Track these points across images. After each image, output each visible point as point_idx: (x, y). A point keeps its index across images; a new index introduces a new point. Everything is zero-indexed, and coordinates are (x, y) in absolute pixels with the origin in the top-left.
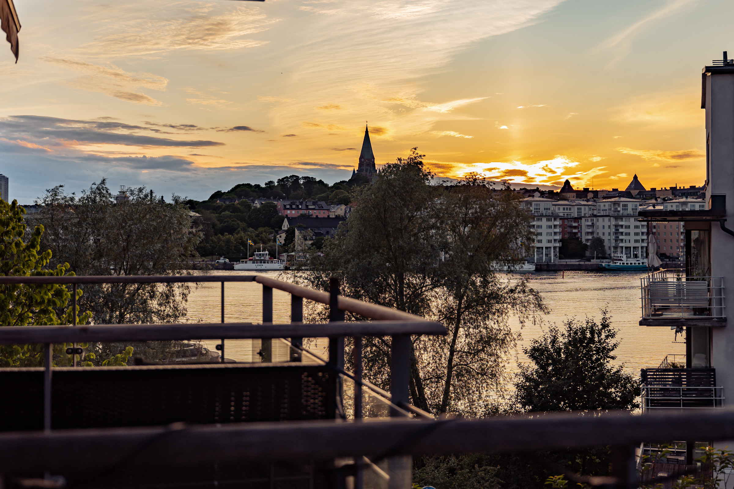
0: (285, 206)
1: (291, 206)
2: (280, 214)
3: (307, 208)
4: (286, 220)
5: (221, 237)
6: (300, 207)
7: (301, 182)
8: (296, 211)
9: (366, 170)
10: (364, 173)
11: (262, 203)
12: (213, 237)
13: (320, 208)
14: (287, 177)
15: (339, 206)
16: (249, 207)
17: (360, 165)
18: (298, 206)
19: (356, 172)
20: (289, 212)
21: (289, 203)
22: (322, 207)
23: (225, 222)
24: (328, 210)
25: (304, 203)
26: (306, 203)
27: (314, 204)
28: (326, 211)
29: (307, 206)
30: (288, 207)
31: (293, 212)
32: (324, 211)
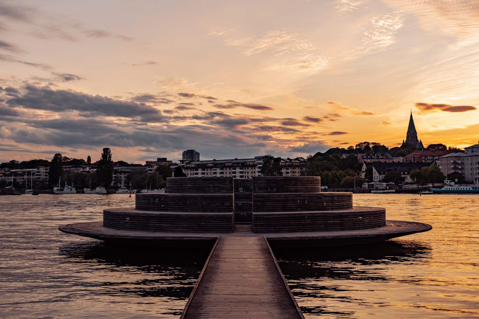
0: (363, 156)
1: (367, 156)
2: (360, 162)
3: (378, 158)
4: (364, 165)
5: (322, 173)
6: (373, 157)
7: (371, 146)
8: (371, 160)
9: (412, 141)
10: (410, 142)
11: (347, 156)
12: (317, 173)
13: (386, 157)
14: (362, 143)
15: (398, 158)
16: (339, 158)
17: (408, 137)
18: (371, 157)
19: (405, 142)
20: (365, 160)
21: (366, 154)
22: (388, 157)
23: (324, 165)
24: (392, 159)
25: (376, 154)
26: (377, 154)
27: (382, 155)
28: (391, 160)
29: (378, 157)
30: (365, 157)
31: (369, 160)
32: (389, 160)
